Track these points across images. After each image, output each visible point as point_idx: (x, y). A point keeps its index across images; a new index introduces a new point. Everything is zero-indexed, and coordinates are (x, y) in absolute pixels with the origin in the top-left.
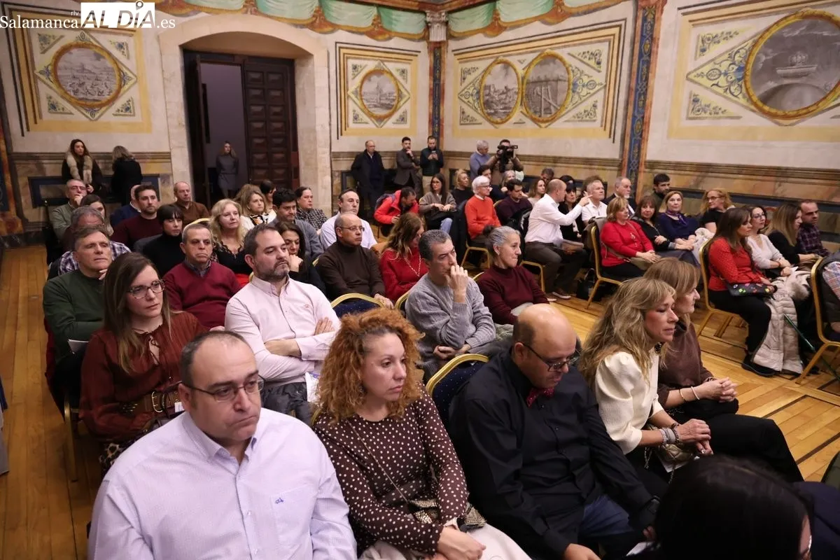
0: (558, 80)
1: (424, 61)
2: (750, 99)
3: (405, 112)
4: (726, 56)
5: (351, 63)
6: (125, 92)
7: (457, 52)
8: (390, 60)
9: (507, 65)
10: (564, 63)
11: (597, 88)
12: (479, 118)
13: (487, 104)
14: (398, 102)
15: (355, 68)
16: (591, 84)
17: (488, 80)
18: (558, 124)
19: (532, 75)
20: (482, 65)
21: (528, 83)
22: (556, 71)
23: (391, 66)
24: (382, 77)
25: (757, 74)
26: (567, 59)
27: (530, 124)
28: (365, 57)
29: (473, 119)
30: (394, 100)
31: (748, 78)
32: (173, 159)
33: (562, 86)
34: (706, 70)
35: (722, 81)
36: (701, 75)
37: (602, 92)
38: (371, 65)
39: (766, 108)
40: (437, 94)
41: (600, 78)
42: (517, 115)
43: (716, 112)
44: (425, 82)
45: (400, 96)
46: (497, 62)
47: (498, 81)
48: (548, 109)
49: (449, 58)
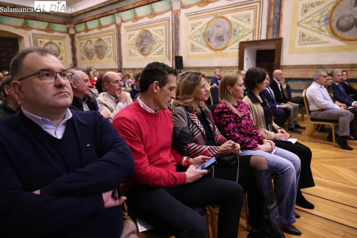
0: (103, 46)
1: (68, 40)
2: (139, 51)
3: (62, 57)
4: (134, 40)
5: (39, 40)
7: (78, 37)
8: (54, 39)
9: (91, 42)
10: (103, 41)
11: (111, 48)
12: (86, 58)
13: (88, 54)
14: (59, 53)
15: (41, 42)
16: (110, 47)
17: (87, 46)
18: (105, 59)
19: (97, 45)
20: (85, 41)
21: (97, 47)
22: (101, 43)
23: (54, 41)
24: (52, 45)
25: (139, 44)
26: (104, 40)
27: (98, 59)
28: (46, 38)
30: (57, 52)
31: (138, 45)
33: (104, 48)
34: (131, 43)
35: (134, 46)
36: (130, 45)
38: (47, 41)
39: (142, 53)
40: (74, 51)
41: (111, 45)
42: (95, 57)
43: (134, 54)
44: (69, 47)
45: (60, 51)
46: (89, 40)
47: (90, 47)
48: (101, 55)
49: (77, 39)
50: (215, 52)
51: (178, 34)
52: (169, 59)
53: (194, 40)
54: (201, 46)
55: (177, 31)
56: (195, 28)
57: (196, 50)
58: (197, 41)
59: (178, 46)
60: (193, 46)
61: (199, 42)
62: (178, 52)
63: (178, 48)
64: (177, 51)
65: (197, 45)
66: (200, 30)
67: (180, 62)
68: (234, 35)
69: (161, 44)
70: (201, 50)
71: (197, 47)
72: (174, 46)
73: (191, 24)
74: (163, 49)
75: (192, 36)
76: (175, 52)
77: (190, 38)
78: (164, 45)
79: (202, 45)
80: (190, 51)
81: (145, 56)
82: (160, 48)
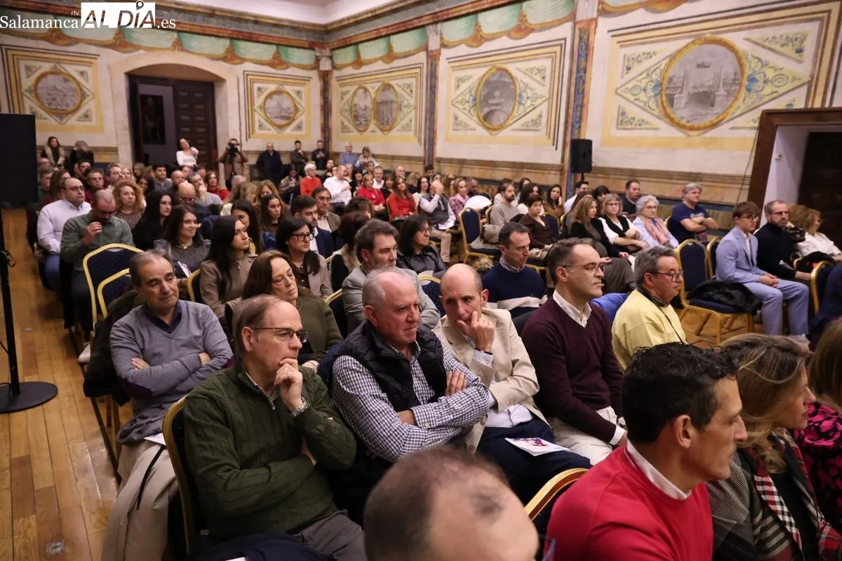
0: (392, 102)
1: (316, 85)
2: (479, 118)
3: (301, 122)
4: (467, 91)
5: (256, 86)
6: (85, 105)
7: (339, 79)
8: (288, 84)
9: (366, 90)
10: (394, 90)
11: (412, 108)
12: (352, 128)
13: (356, 117)
14: (295, 114)
15: (259, 89)
16: (408, 106)
17: (356, 100)
18: (394, 133)
19: (379, 99)
20: (352, 89)
21: (378, 103)
22: (390, 96)
23: (288, 88)
24: (281, 96)
25: (481, 102)
26: (396, 87)
27: (379, 132)
28: (268, 82)
29: (349, 128)
30: (291, 113)
31: (478, 104)
32: (120, 153)
33: (395, 106)
34: (460, 99)
35: (467, 106)
36: (457, 102)
37: (414, 111)
38: (272, 87)
39: (486, 124)
40: (326, 109)
41: (412, 102)
42: (372, 126)
43: (466, 127)
44: (317, 100)
45: (297, 110)
46: (360, 88)
47: (364, 102)
48: (388, 122)
49: (334, 83)
50: (684, 133)
51: (584, 82)
52: (553, 145)
53: (628, 100)
54: (646, 117)
55: (582, 73)
56: (632, 69)
57: (629, 126)
58: (637, 102)
59: (581, 111)
60: (623, 114)
61: (642, 104)
62: (580, 127)
63: (581, 118)
64: (577, 125)
65: (633, 111)
66: (648, 75)
67: (584, 156)
68: (749, 90)
69: (536, 103)
70: (644, 126)
71: (634, 118)
72: (571, 111)
73: (625, 56)
74: (540, 116)
75: (623, 88)
76: (573, 126)
77: (616, 93)
78: (544, 107)
79: (649, 112)
80: (613, 128)
81: (494, 133)
82: (533, 115)
